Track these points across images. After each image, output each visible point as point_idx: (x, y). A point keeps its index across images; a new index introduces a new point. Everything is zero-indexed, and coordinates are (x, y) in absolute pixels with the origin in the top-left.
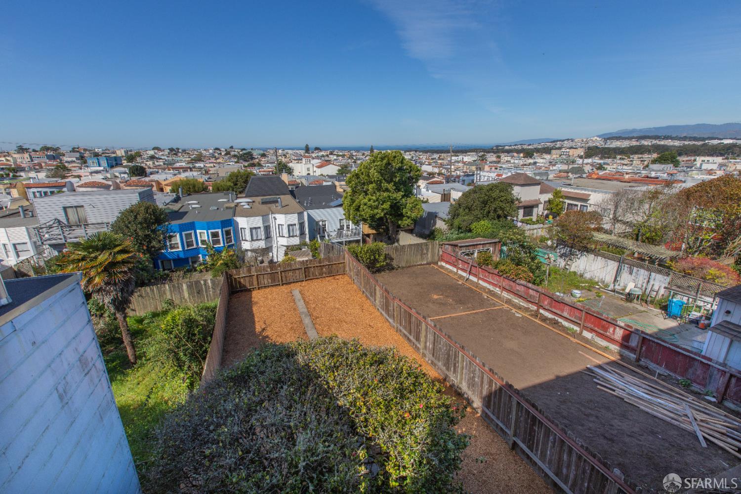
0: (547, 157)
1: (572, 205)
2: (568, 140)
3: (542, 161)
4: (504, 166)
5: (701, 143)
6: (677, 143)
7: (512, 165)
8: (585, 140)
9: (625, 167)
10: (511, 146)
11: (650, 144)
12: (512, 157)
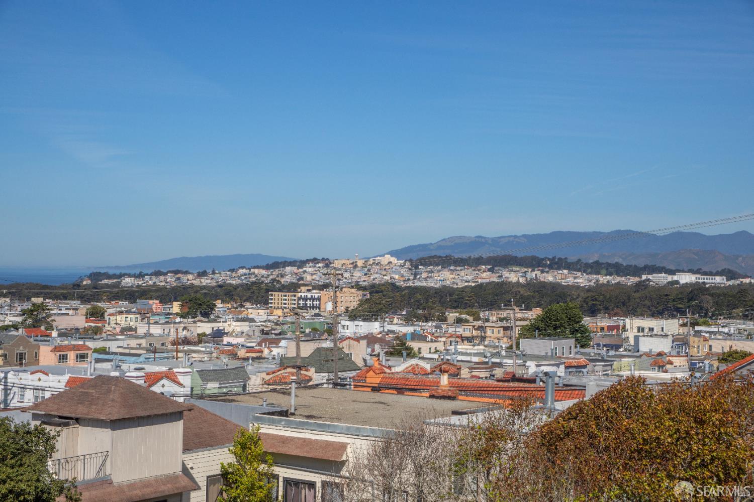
0: (259, 314)
1: (297, 483)
2: (315, 261)
3: (239, 327)
4: (113, 346)
5: (631, 281)
6: (582, 280)
7: (143, 342)
8: (360, 263)
9: (464, 347)
10: (141, 276)
11: (522, 280)
12: (144, 315)
